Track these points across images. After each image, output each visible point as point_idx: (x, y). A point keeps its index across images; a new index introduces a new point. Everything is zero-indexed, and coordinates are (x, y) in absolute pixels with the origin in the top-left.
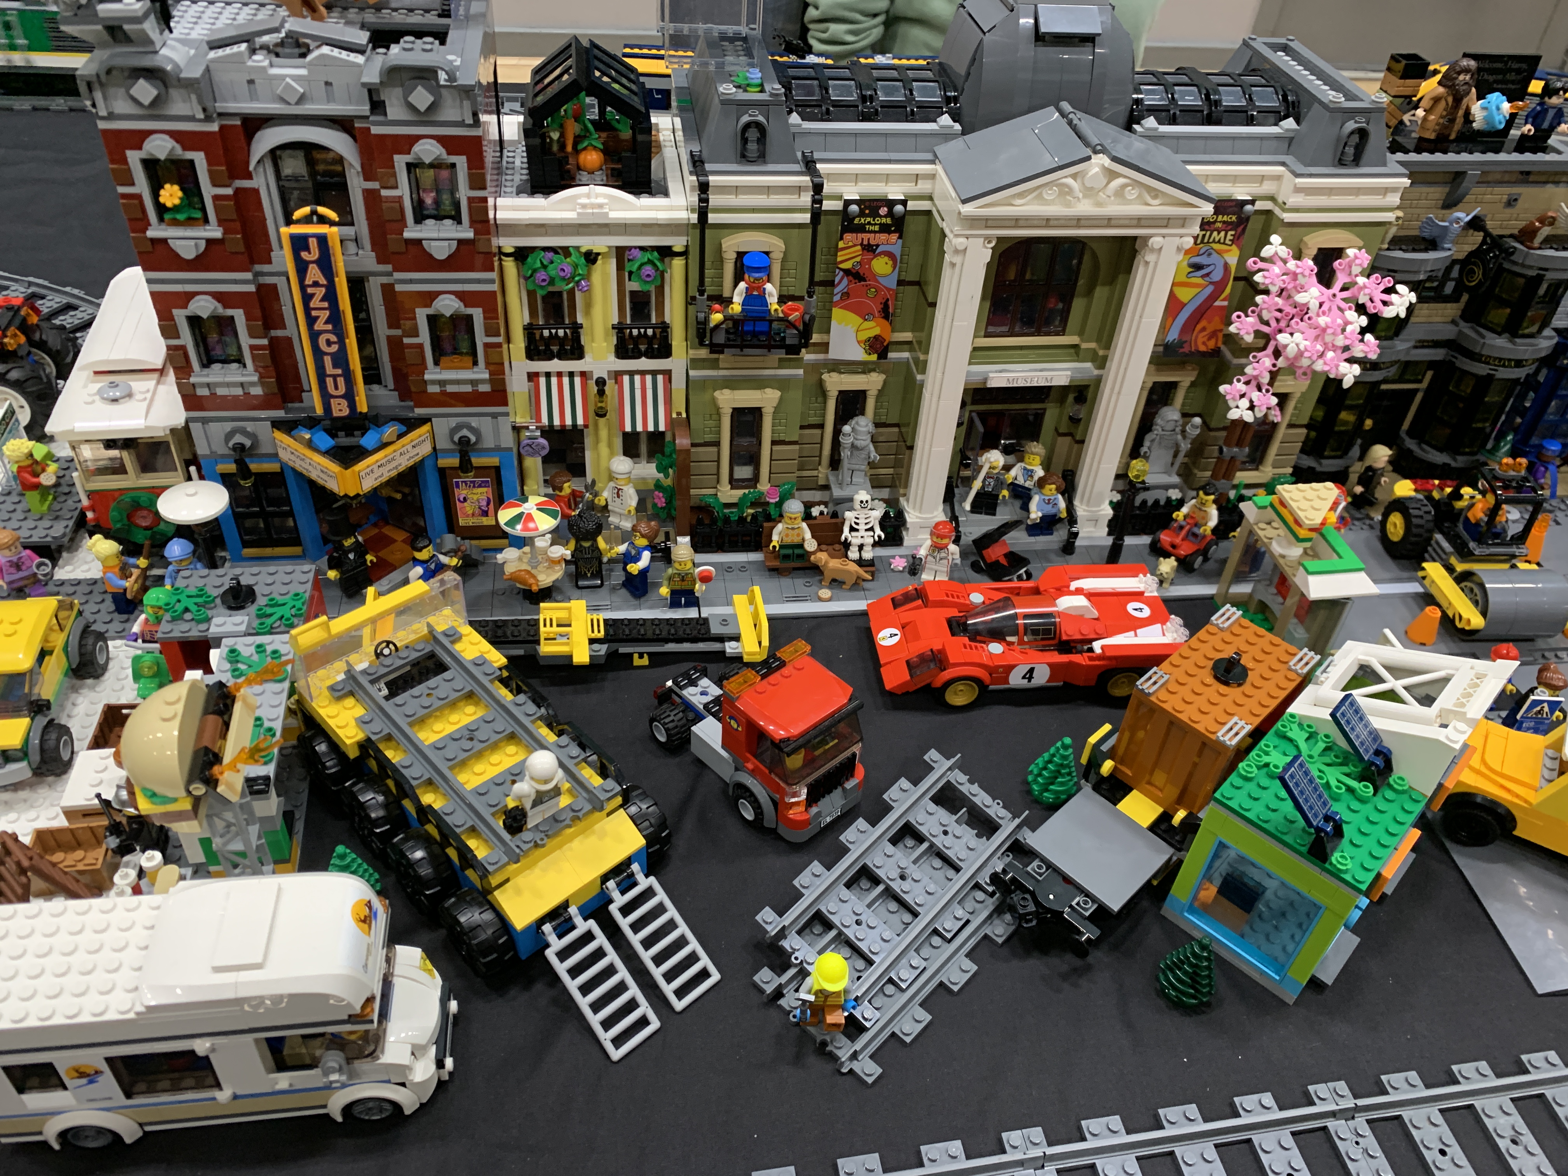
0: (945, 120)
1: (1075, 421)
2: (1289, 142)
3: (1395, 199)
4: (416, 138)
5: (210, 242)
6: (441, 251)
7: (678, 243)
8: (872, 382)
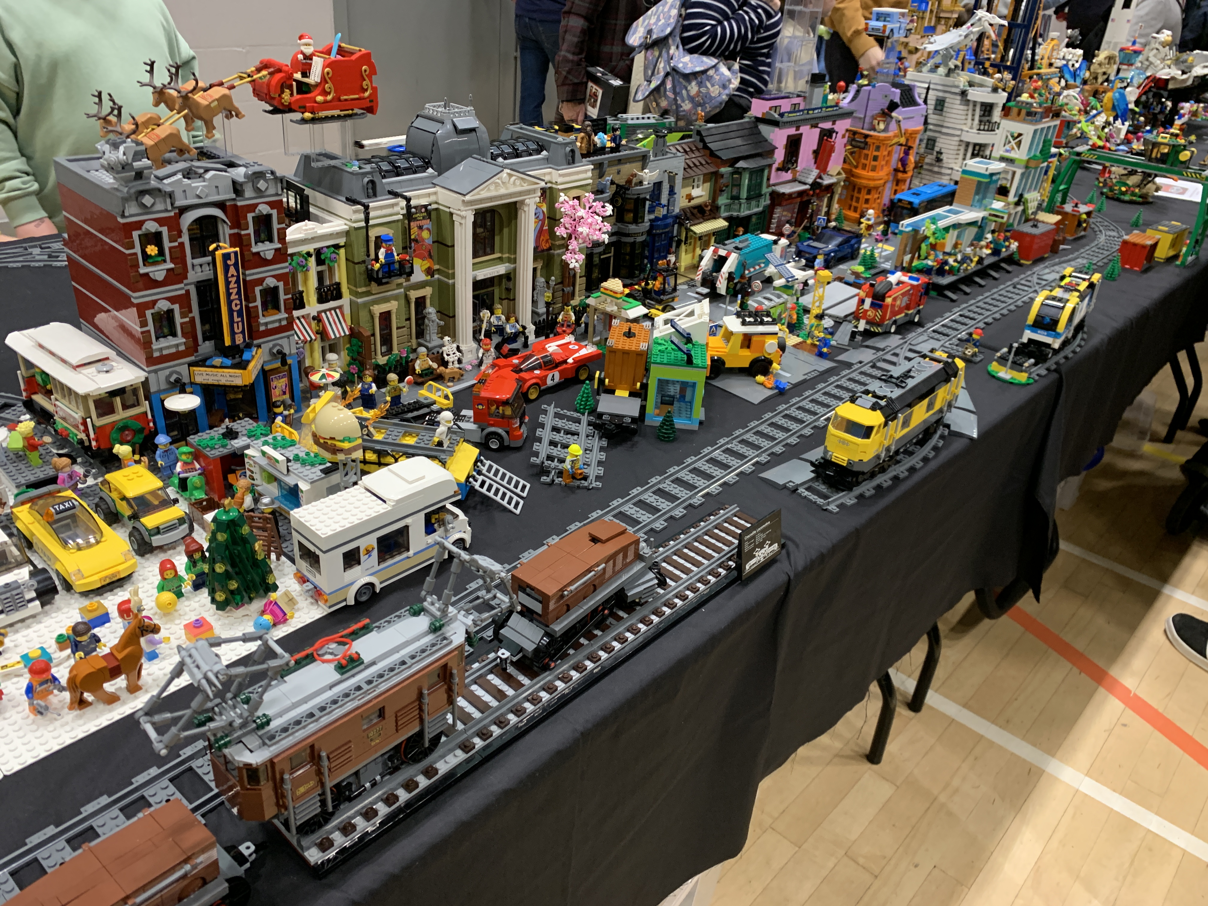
0: (430, 170)
1: (508, 290)
2: (547, 160)
3: (590, 174)
4: (256, 205)
5: (168, 270)
6: (269, 256)
7: (342, 241)
8: (427, 292)
